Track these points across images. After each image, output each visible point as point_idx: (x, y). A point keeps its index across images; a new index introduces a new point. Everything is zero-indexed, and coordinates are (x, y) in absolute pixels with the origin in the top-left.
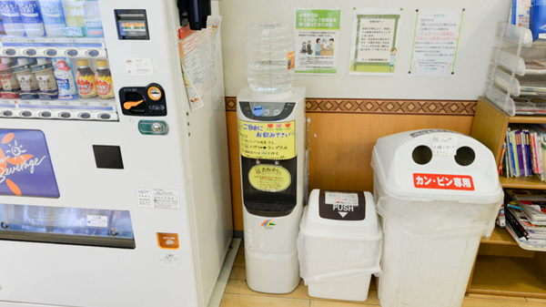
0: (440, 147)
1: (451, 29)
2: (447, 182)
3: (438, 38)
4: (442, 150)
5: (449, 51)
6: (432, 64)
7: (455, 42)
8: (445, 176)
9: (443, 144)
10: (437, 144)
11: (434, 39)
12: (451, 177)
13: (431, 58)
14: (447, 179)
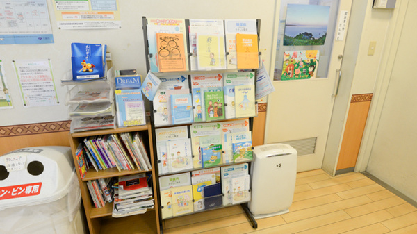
0: (13, 165)
1: (45, 73)
2: (20, 190)
3: (38, 80)
4: (16, 167)
5: (49, 88)
6: (39, 98)
7: (51, 81)
8: (20, 186)
9: (16, 162)
10: (11, 163)
11: (34, 80)
12: (24, 186)
13: (38, 93)
14: (21, 189)
